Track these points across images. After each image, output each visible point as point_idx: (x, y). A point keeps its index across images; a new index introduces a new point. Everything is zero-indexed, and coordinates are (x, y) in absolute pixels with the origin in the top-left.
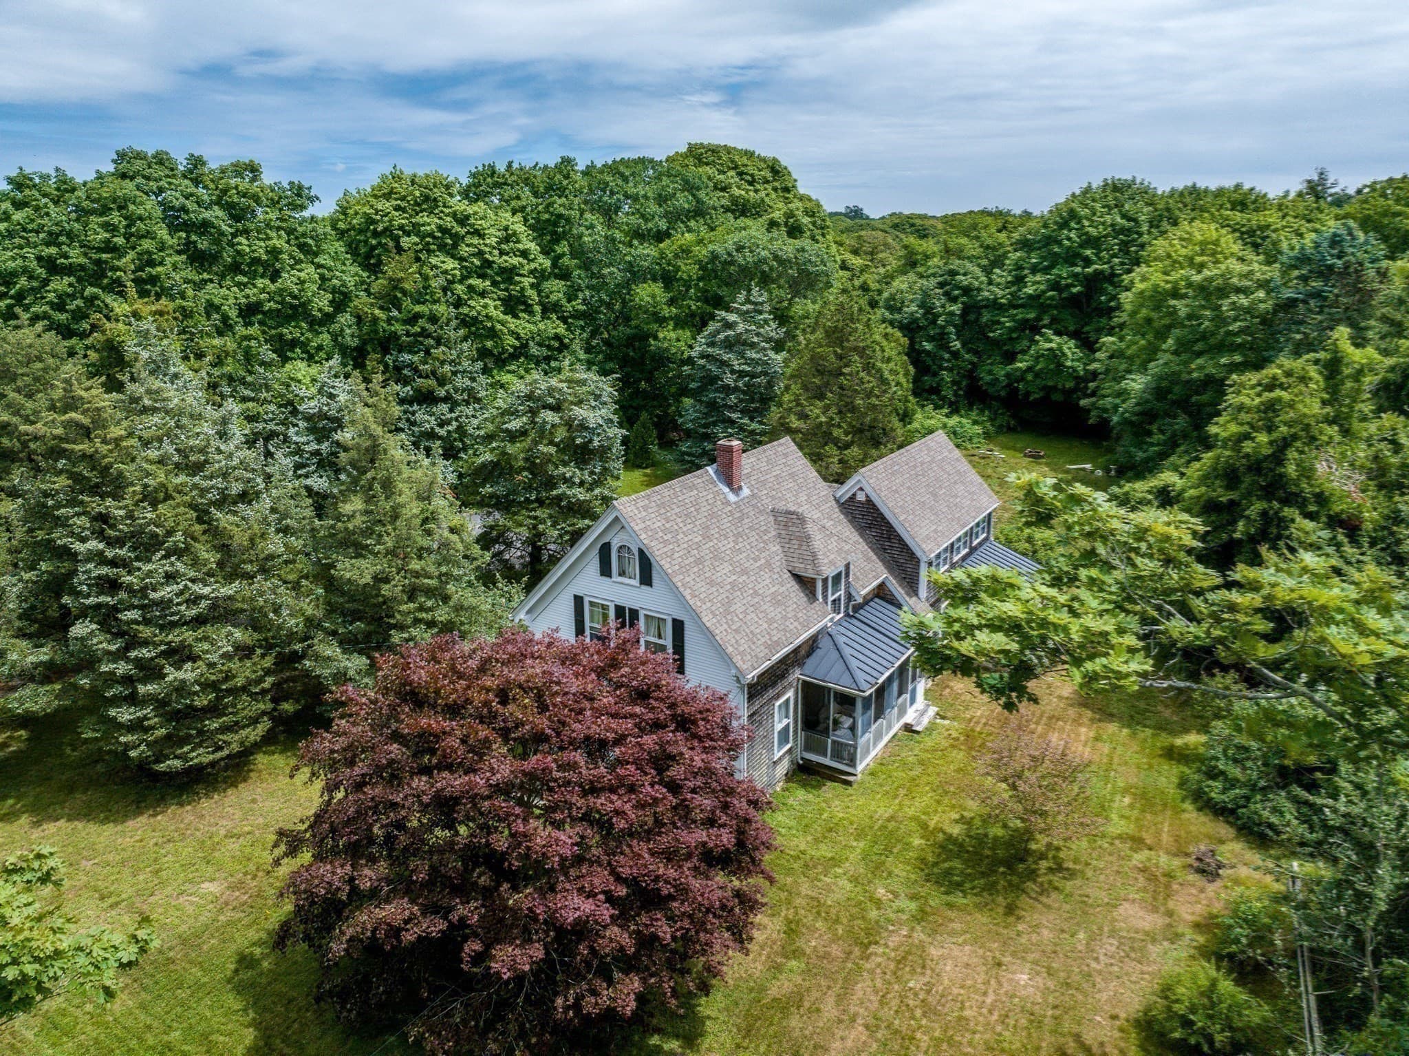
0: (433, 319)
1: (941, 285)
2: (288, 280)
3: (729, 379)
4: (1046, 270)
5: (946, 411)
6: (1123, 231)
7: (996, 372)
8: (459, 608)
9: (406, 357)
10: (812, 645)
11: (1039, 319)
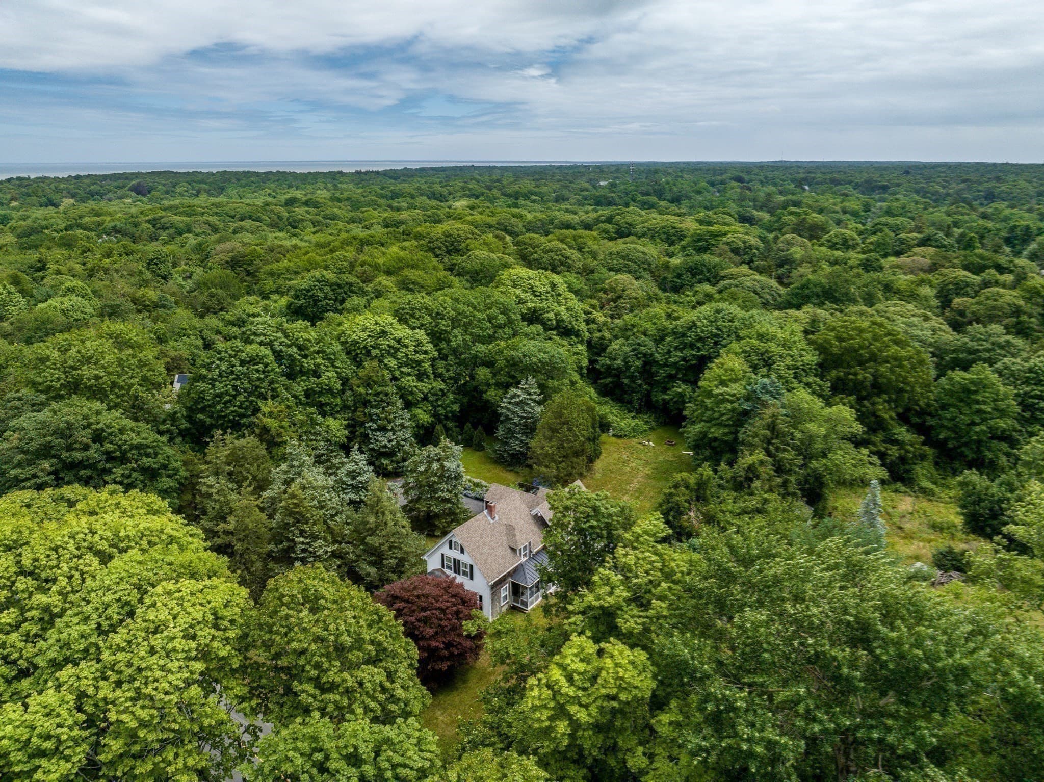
0: (387, 394)
1: (634, 350)
2: (324, 379)
3: (516, 420)
4: (681, 350)
5: (633, 414)
6: (716, 336)
7: (660, 397)
8: (406, 552)
9: (374, 411)
10: (515, 570)
11: (677, 373)
